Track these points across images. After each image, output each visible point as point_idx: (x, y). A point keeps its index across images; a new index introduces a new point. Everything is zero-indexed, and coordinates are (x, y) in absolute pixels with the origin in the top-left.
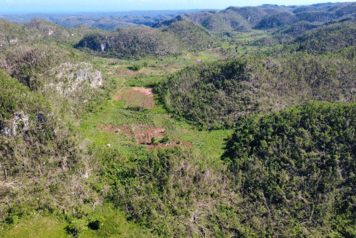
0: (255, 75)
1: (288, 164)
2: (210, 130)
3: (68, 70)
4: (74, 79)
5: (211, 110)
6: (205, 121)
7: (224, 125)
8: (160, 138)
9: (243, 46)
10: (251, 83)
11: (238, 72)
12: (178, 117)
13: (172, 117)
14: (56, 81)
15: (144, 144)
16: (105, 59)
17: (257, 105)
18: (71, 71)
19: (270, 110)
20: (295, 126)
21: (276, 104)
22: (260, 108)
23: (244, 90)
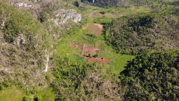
0: (158, 26)
1: (157, 90)
2: (123, 54)
3: (62, 13)
4: (65, 17)
5: (126, 43)
6: (121, 48)
7: (131, 53)
8: (95, 54)
9: (166, 4)
10: (154, 30)
11: (148, 23)
12: (109, 43)
13: (106, 43)
14: (55, 18)
15: (84, 56)
16: (93, 7)
17: (154, 44)
18: (64, 13)
19: (162, 48)
20: (170, 65)
21: (167, 45)
22: (155, 46)
23: (148, 34)
